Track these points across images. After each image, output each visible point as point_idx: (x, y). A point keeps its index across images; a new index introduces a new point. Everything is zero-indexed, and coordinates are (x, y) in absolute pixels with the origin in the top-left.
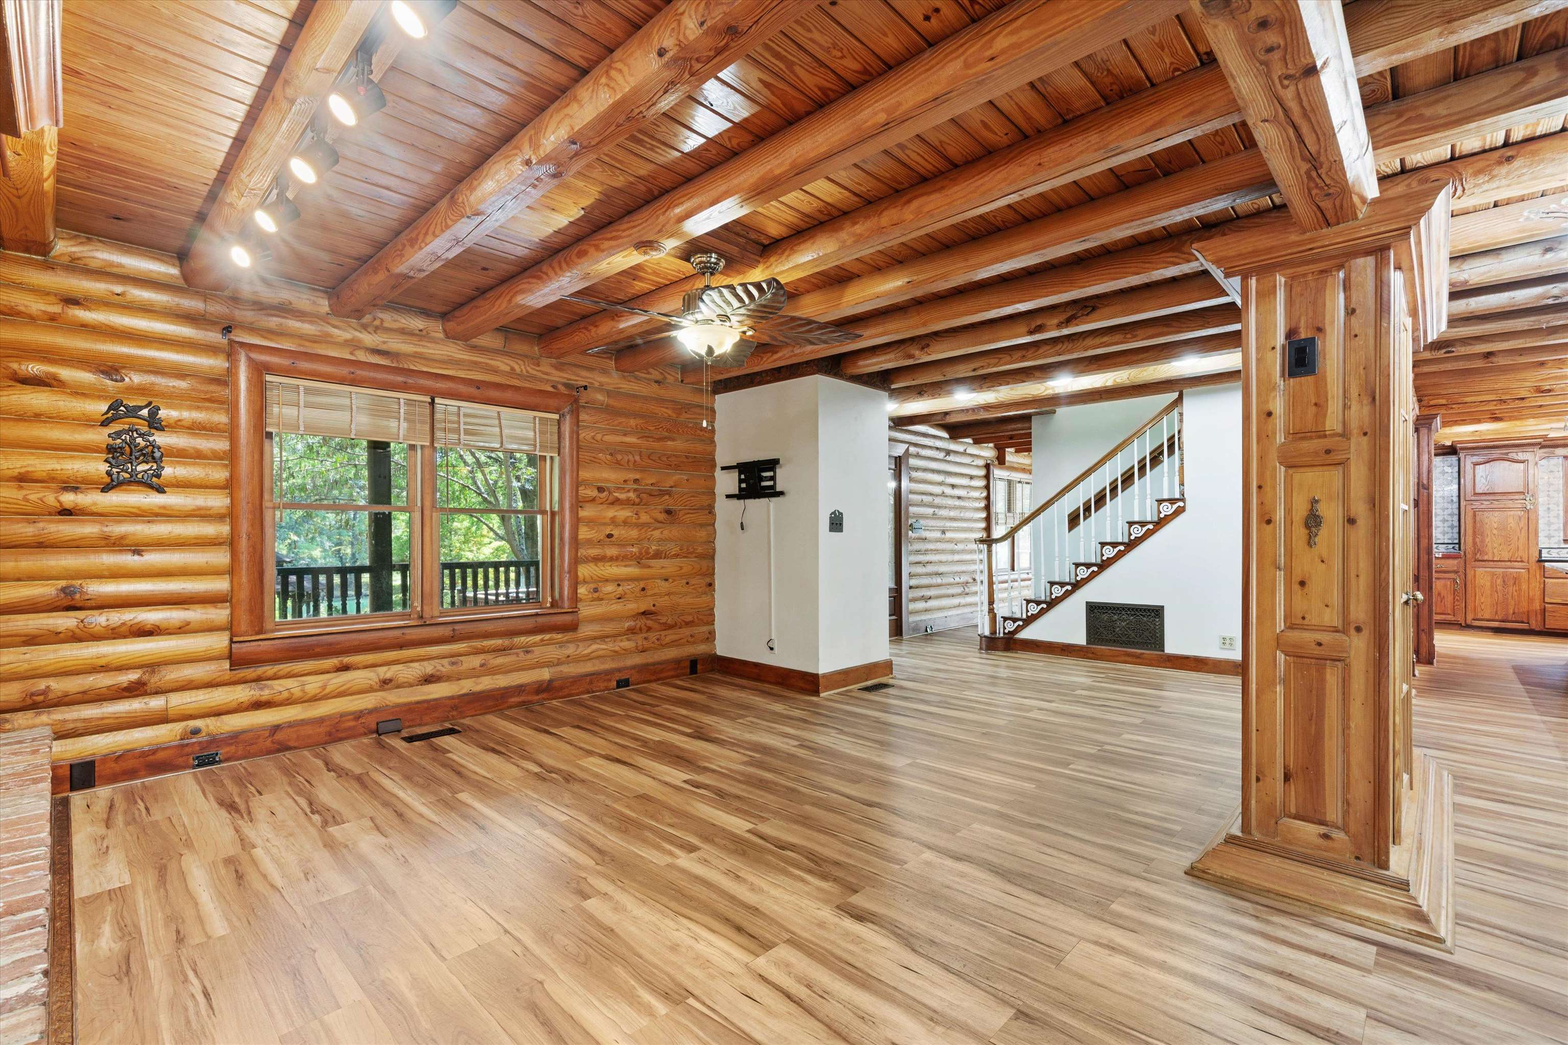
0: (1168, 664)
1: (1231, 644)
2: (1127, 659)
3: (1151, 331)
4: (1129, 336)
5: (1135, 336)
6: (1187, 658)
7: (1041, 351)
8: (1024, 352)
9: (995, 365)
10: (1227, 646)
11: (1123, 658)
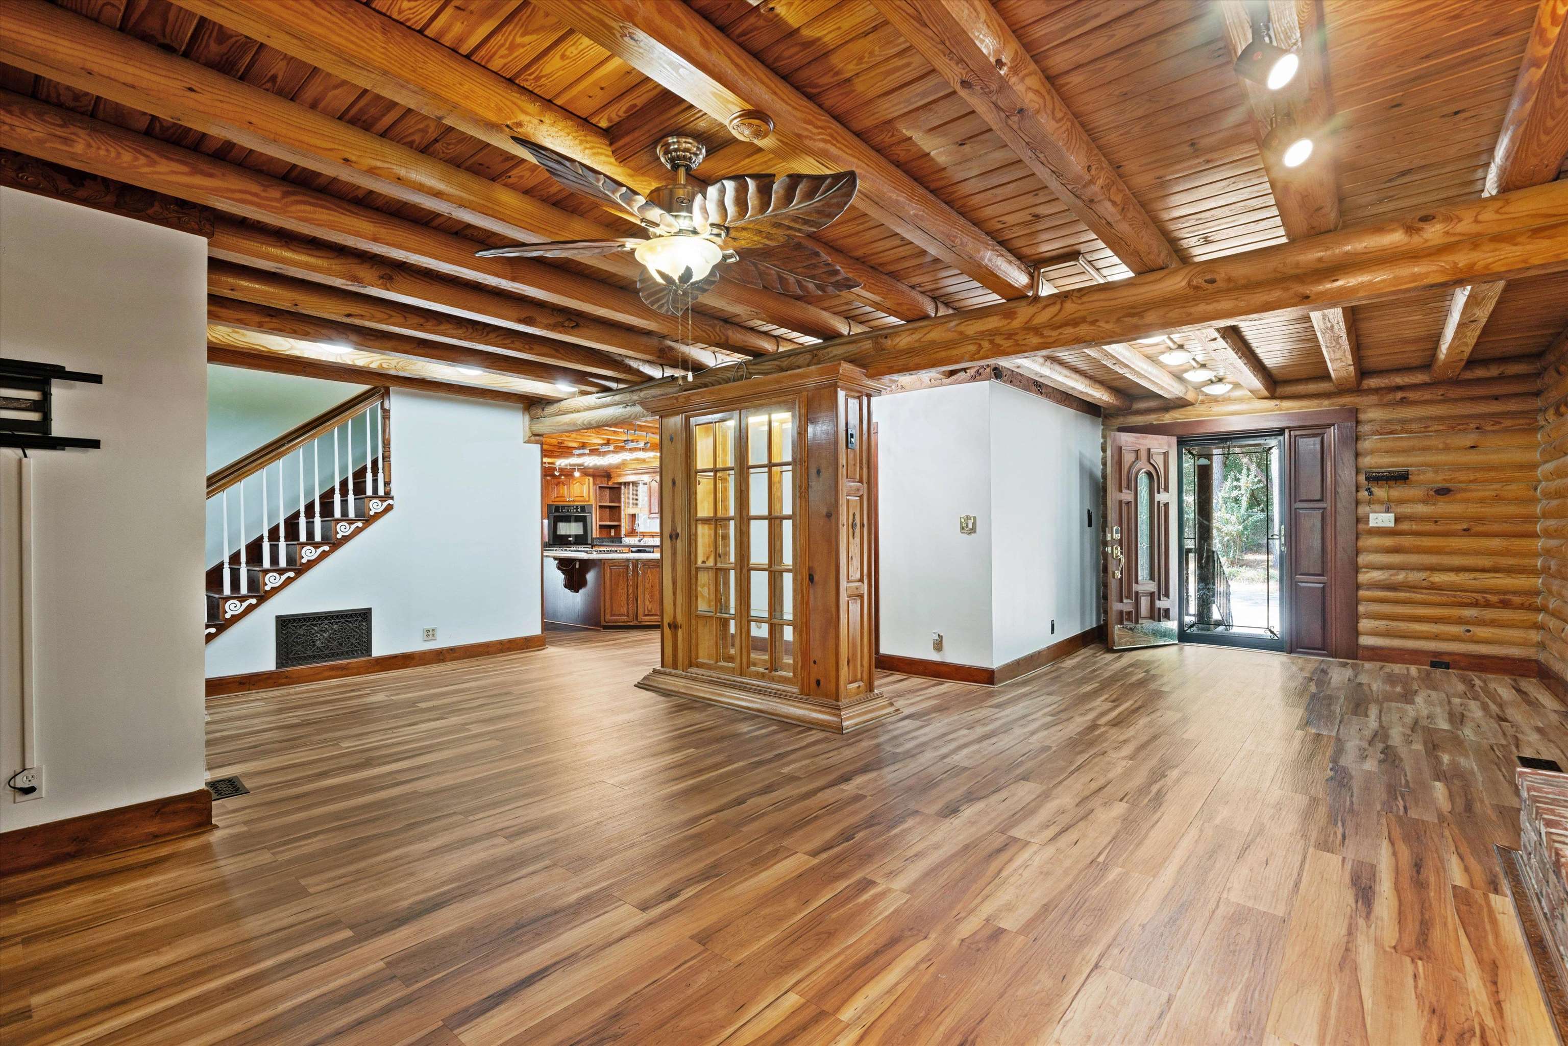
0: (377, 668)
1: (433, 635)
2: (334, 673)
3: (545, 350)
4: (527, 346)
5: (531, 349)
6: (395, 657)
7: (442, 327)
8: (422, 321)
9: (380, 321)
10: (430, 637)
11: (326, 674)
